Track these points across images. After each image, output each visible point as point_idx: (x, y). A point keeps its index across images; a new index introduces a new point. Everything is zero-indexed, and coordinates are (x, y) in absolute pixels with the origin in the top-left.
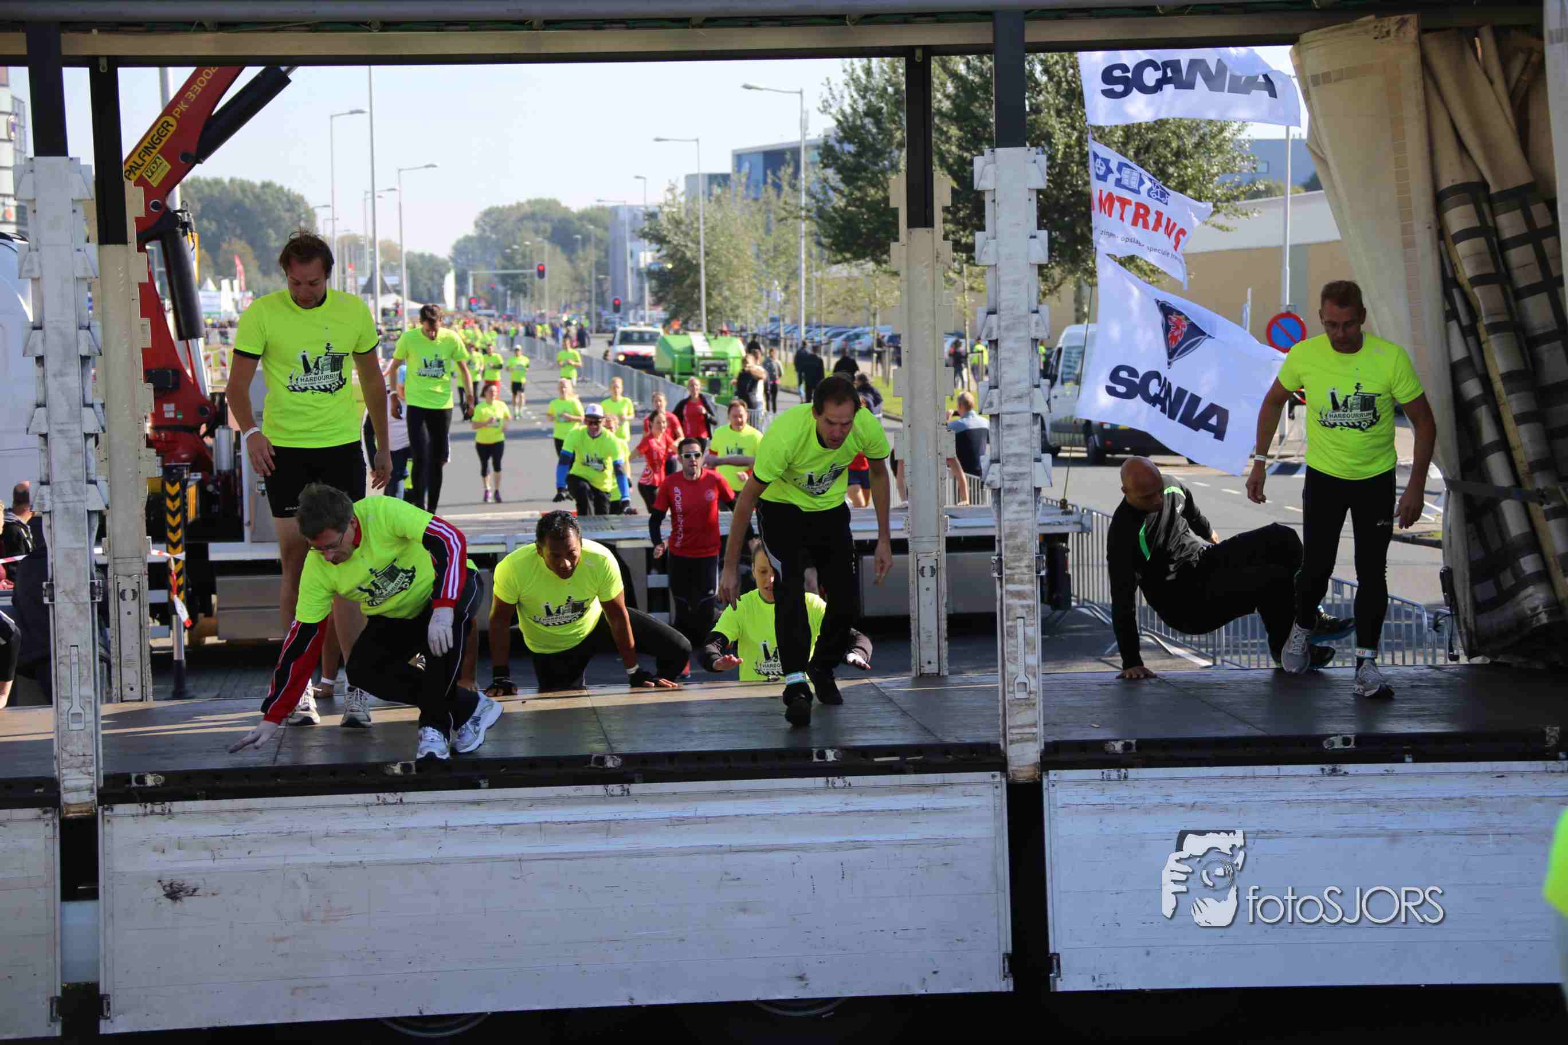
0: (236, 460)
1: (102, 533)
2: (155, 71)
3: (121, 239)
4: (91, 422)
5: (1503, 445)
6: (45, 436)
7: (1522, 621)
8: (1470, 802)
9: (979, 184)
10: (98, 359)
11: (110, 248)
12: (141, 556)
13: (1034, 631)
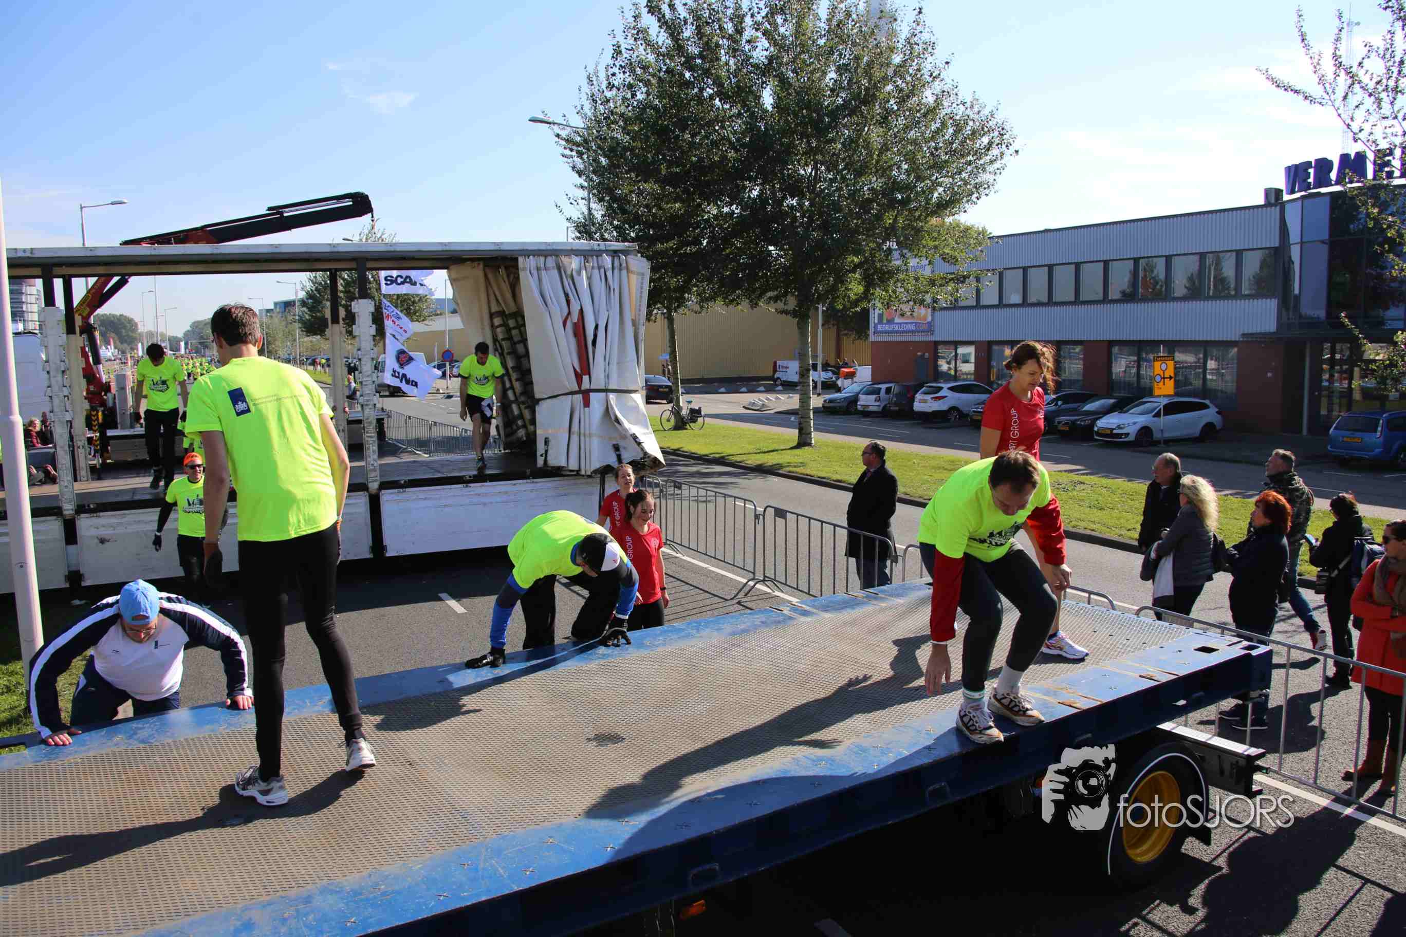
0: (114, 403)
1: (71, 427)
2: (83, 279)
3: (74, 332)
4: (66, 391)
5: (512, 388)
6: (51, 397)
7: (519, 439)
8: (506, 493)
9: (353, 311)
10: (68, 372)
11: (71, 336)
12: (84, 434)
13: (376, 448)
